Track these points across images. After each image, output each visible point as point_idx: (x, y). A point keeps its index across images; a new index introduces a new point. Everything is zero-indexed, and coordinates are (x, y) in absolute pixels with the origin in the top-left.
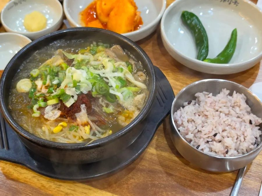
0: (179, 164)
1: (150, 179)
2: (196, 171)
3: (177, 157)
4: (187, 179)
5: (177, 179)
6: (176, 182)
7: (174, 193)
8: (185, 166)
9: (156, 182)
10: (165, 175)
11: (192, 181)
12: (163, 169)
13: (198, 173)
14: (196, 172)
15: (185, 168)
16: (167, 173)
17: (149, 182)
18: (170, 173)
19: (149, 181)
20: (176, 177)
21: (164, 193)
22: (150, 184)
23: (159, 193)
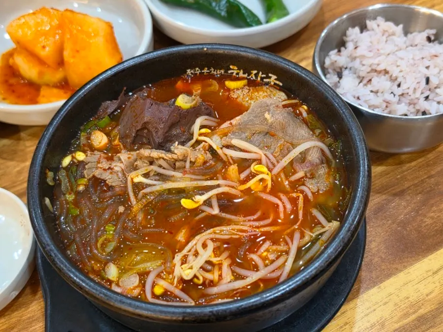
0: (393, 171)
1: (388, 220)
2: (420, 160)
3: (379, 165)
4: (424, 179)
5: (415, 189)
6: (418, 194)
7: (434, 208)
8: (401, 167)
9: (400, 217)
10: (397, 200)
11: (431, 176)
12: (385, 194)
13: (423, 161)
14: (421, 162)
15: (404, 168)
16: (395, 195)
17: (395, 226)
18: (399, 192)
19: (391, 224)
20: (411, 189)
21: (426, 220)
22: (399, 227)
23: (421, 226)
